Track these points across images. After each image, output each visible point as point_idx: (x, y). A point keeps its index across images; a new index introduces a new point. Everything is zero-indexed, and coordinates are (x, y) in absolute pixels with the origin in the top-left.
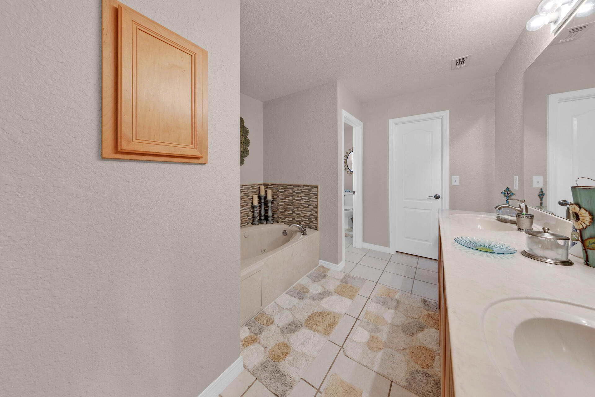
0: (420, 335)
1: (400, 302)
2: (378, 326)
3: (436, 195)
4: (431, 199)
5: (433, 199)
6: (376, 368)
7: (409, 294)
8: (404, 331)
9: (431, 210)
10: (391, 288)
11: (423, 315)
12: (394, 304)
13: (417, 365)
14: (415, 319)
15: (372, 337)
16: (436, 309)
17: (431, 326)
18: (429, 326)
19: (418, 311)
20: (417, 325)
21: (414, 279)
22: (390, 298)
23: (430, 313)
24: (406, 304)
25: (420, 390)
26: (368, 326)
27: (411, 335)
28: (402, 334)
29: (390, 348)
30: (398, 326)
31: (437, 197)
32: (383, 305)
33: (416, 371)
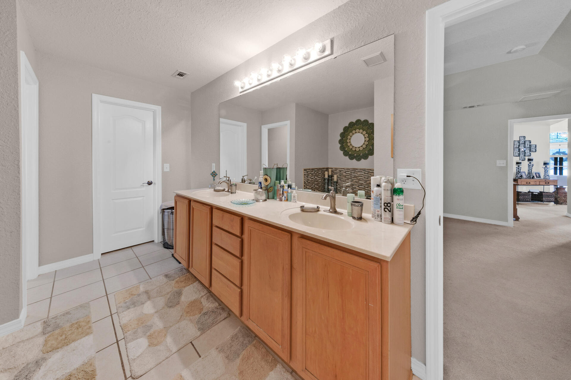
0: (183, 298)
1: (148, 291)
2: (147, 325)
3: (148, 182)
4: (144, 186)
5: (146, 186)
6: (174, 349)
7: (150, 280)
8: (171, 307)
9: (144, 196)
10: (130, 287)
11: (173, 285)
12: (145, 297)
13: (196, 316)
14: (171, 292)
15: (150, 337)
16: (178, 275)
17: (184, 287)
18: (183, 288)
19: (168, 285)
20: (176, 294)
21: (143, 267)
22: (136, 296)
23: (176, 280)
24: (154, 289)
25: (209, 325)
26: (137, 334)
27: (178, 303)
28: (172, 309)
29: (171, 327)
30: (163, 308)
31: (150, 183)
32: (135, 306)
33: (199, 318)
